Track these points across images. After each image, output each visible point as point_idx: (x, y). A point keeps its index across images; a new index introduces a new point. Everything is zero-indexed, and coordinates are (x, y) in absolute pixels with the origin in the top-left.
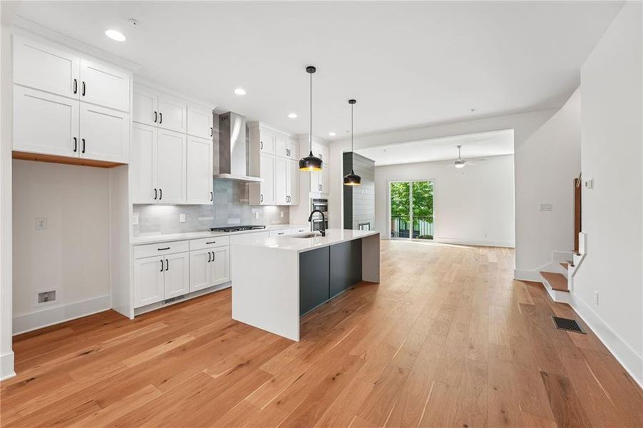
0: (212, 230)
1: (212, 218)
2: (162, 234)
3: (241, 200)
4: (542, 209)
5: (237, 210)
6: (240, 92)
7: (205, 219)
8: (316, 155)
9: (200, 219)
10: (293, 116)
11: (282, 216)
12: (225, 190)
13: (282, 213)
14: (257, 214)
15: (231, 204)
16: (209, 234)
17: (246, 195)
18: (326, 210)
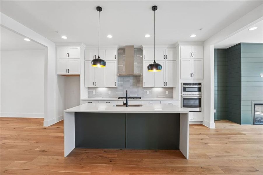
0: (119, 98)
1: (122, 93)
2: (102, 97)
3: (138, 85)
7: (119, 93)
9: (117, 93)
11: (167, 93)
12: (128, 81)
14: (148, 91)
15: (132, 87)
17: (141, 82)
18: (199, 91)
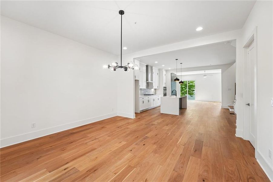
1: (145, 92)
3: (148, 87)
4: (228, 90)
5: (148, 90)
8: (178, 78)
10: (163, 65)
13: (155, 91)
16: (144, 96)
18: (166, 90)
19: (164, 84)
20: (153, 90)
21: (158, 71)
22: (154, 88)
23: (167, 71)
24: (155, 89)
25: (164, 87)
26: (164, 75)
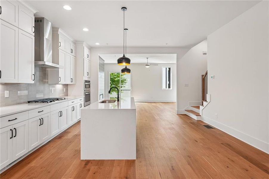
0: (29, 102)
3: (44, 80)
5: (41, 87)
6: (67, 8)
10: (86, 30)
11: (65, 91)
13: (65, 89)
14: (52, 89)
15: (38, 83)
18: (90, 87)
19: (86, 74)
20: (59, 87)
21: (72, 44)
22: (63, 82)
23: (91, 49)
24: (66, 86)
25: (86, 81)
26: (86, 56)
